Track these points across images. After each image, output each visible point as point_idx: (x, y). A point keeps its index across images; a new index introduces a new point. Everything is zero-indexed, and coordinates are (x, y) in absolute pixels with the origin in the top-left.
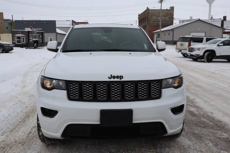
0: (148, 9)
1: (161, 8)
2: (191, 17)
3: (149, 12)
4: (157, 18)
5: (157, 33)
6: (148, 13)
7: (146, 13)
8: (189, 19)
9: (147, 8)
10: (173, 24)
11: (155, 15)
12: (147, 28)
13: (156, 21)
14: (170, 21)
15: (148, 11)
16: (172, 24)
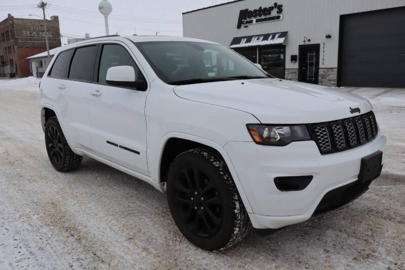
0: (10, 18)
1: (44, 17)
2: (87, 35)
3: (13, 23)
4: (31, 33)
5: (38, 60)
6: (13, 25)
7: (8, 24)
8: (84, 37)
9: (9, 15)
10: (60, 46)
11: (28, 29)
12: (14, 52)
13: (31, 40)
14: (55, 40)
15: (12, 20)
16: (59, 44)
